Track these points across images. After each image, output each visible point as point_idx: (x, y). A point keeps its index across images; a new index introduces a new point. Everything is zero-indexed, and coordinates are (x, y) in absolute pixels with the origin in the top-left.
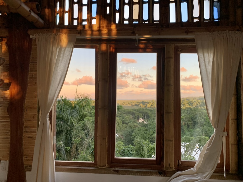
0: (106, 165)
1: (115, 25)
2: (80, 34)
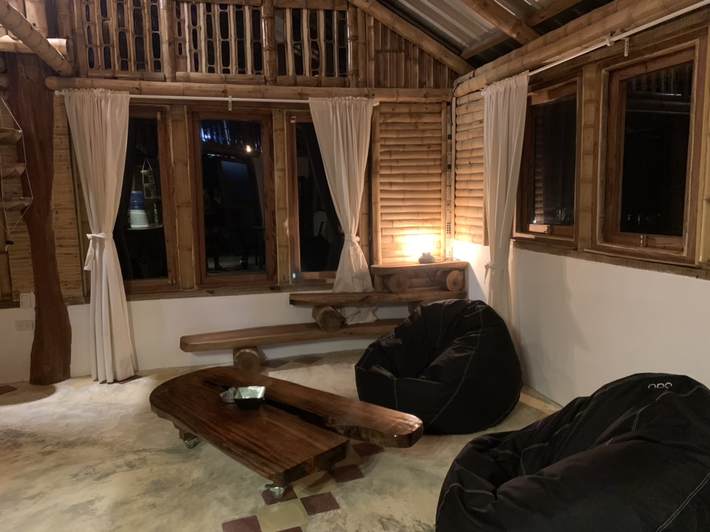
0: (194, 287)
1: (194, 75)
2: (139, 90)
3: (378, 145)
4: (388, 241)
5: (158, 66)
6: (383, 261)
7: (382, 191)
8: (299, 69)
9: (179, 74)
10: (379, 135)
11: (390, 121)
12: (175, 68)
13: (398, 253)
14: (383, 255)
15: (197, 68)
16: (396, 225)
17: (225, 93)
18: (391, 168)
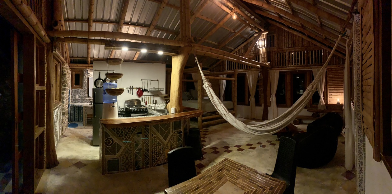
1: (292, 66)
2: (281, 70)
3: (328, 78)
4: (330, 98)
5: (286, 65)
6: (329, 103)
7: (329, 87)
8: (312, 63)
9: (289, 66)
10: (328, 75)
11: (331, 72)
12: (288, 65)
13: (333, 101)
14: (329, 101)
15: (292, 64)
16: (332, 95)
17: (296, 69)
18: (331, 82)
